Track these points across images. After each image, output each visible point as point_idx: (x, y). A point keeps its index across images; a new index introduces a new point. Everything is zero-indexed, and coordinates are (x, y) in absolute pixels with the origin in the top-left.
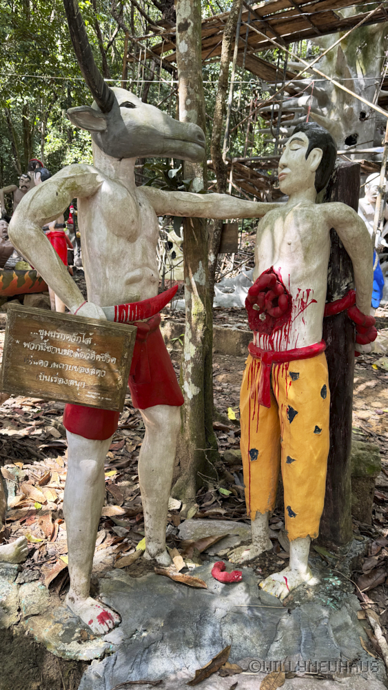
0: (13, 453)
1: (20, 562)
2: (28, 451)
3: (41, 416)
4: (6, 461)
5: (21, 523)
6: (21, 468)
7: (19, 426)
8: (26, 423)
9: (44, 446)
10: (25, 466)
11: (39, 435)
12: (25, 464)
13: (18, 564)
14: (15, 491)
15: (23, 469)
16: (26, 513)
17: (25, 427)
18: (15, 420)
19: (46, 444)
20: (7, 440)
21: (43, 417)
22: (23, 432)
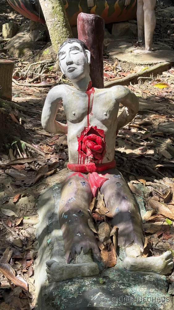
0: (135, 171)
1: (166, 274)
2: (146, 169)
3: (150, 138)
4: (131, 177)
5: (159, 237)
6: (145, 184)
7: (132, 145)
8: (138, 143)
9: (159, 165)
10: (148, 183)
11: (153, 155)
12: (147, 181)
13: (165, 275)
14: (145, 206)
15: (146, 186)
16: (160, 227)
17: (138, 147)
18: (128, 140)
19: (160, 164)
20: (127, 158)
21: (152, 139)
22: (137, 151)
